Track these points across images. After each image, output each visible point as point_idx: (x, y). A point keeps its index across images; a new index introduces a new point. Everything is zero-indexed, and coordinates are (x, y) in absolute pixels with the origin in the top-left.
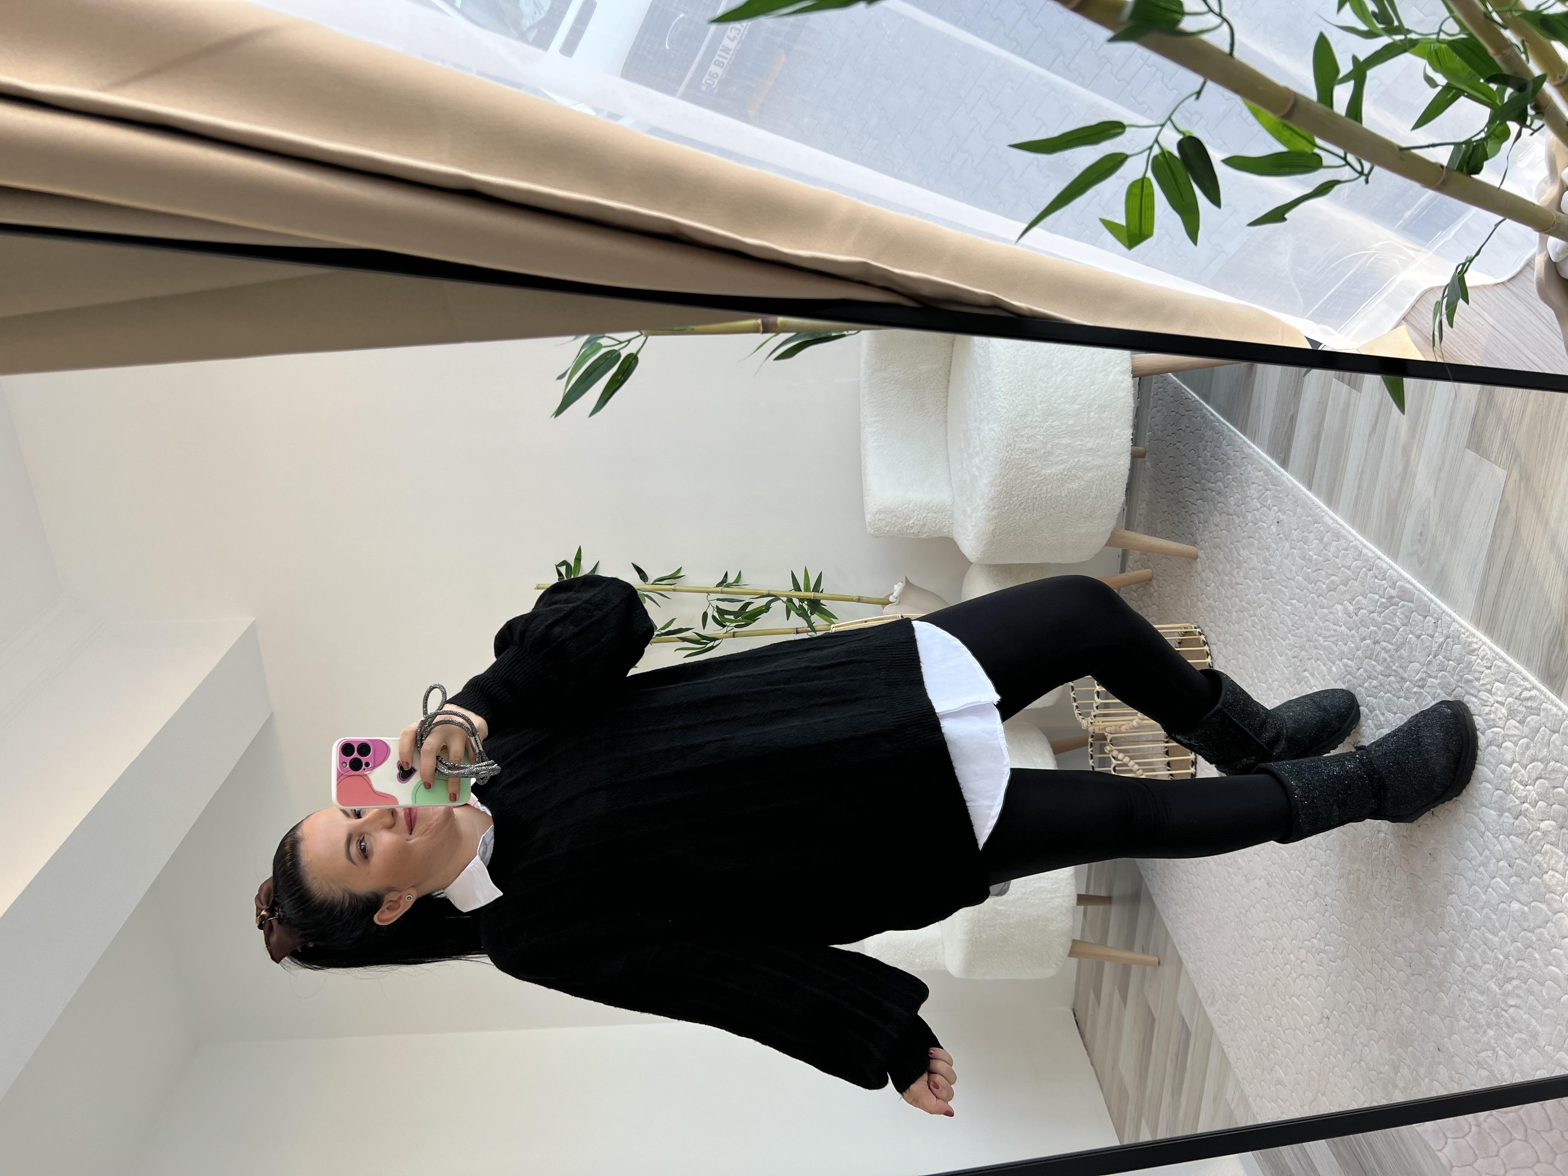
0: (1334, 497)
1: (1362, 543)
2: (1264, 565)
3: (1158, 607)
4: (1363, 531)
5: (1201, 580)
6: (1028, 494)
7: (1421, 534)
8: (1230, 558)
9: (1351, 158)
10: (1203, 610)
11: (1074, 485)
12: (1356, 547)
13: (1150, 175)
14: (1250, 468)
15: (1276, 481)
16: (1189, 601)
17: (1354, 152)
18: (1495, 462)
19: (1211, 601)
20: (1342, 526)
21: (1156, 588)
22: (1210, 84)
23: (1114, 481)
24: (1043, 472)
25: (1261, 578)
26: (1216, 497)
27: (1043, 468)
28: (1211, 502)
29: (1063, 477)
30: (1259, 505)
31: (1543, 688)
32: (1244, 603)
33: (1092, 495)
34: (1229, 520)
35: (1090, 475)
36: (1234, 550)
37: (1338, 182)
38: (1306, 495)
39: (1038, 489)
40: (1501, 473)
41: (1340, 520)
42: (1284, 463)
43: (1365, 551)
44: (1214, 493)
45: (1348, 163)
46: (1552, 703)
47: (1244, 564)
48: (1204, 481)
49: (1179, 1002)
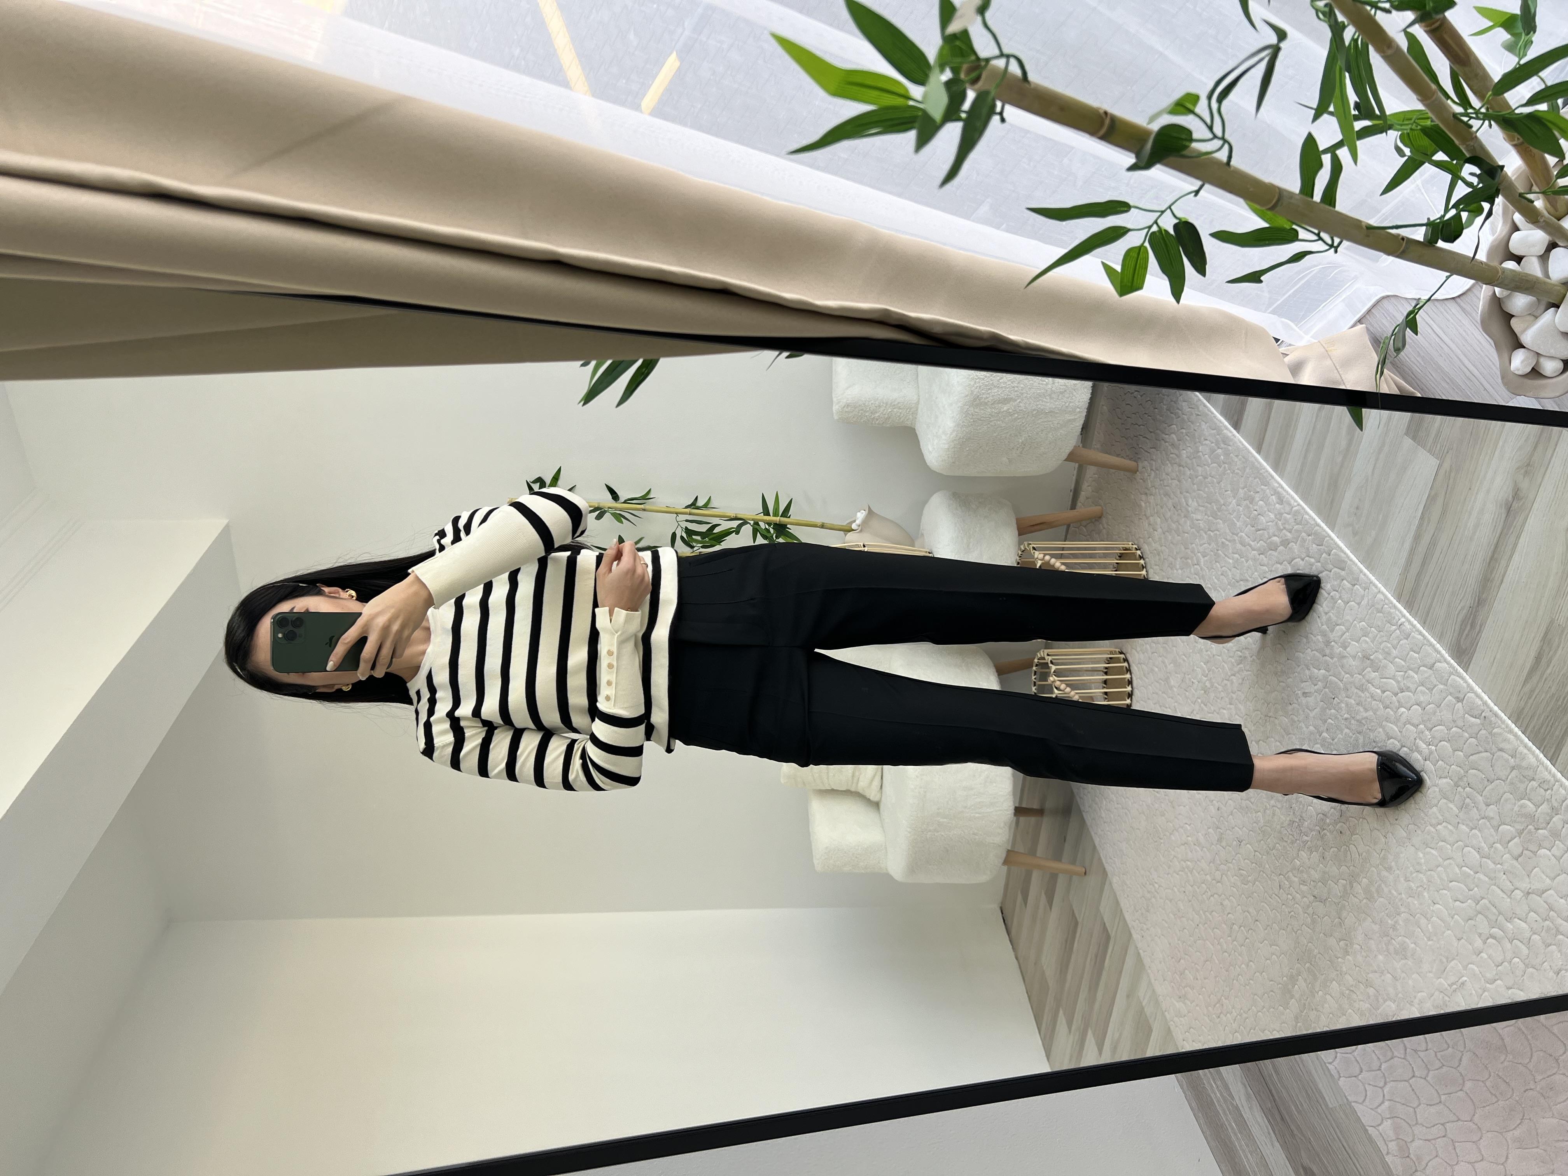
7: (1357, 507)
9: (1323, 235)
13: (1147, 246)
18: (1430, 451)
22: (1208, 187)
37: (1311, 253)
40: (1434, 462)
45: (1321, 239)
49: (1102, 909)
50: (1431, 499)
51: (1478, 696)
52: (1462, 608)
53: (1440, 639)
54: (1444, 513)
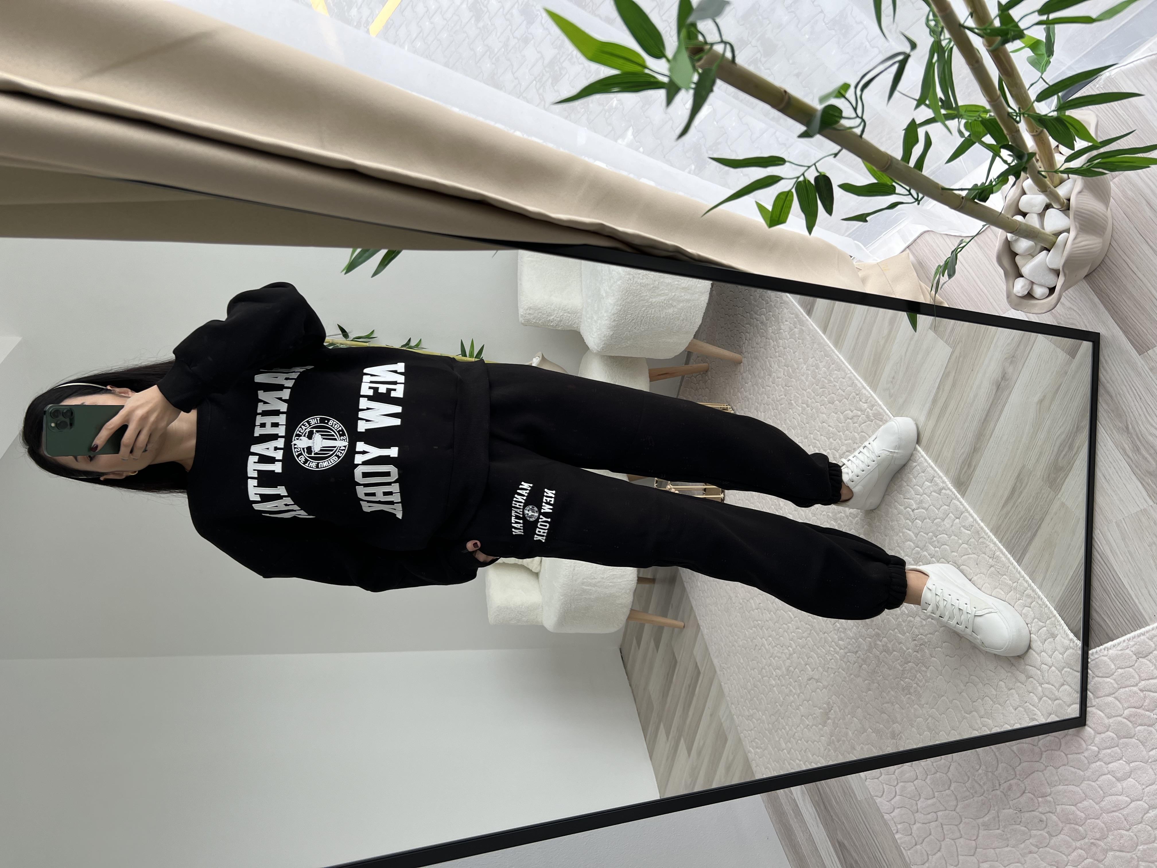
0: (840, 342)
1: (854, 376)
2: (787, 377)
3: (710, 390)
4: (856, 369)
5: (742, 379)
6: (639, 314)
7: (893, 378)
8: (764, 368)
9: (913, 192)
10: (741, 399)
11: (670, 311)
12: (850, 378)
13: (794, 190)
14: (785, 310)
15: (802, 322)
16: (732, 391)
17: (914, 189)
18: (946, 342)
19: (747, 394)
20: (843, 363)
21: (710, 377)
22: (844, 151)
23: (696, 310)
24: (651, 300)
25: (784, 385)
26: (760, 325)
27: (650, 297)
28: (755, 328)
29: (663, 305)
30: (788, 337)
31: (954, 490)
32: (770, 400)
33: (681, 318)
34: (767, 342)
35: (681, 305)
36: (768, 363)
37: (902, 203)
38: (821, 336)
39: (646, 311)
40: (948, 350)
41: (842, 358)
42: (809, 313)
43: (856, 381)
44: (758, 322)
45: (910, 194)
46: (958, 500)
47: (774, 374)
48: (752, 312)
49: (695, 653)
50: (946, 375)
51: (970, 515)
52: (963, 453)
53: (947, 473)
54: (954, 385)
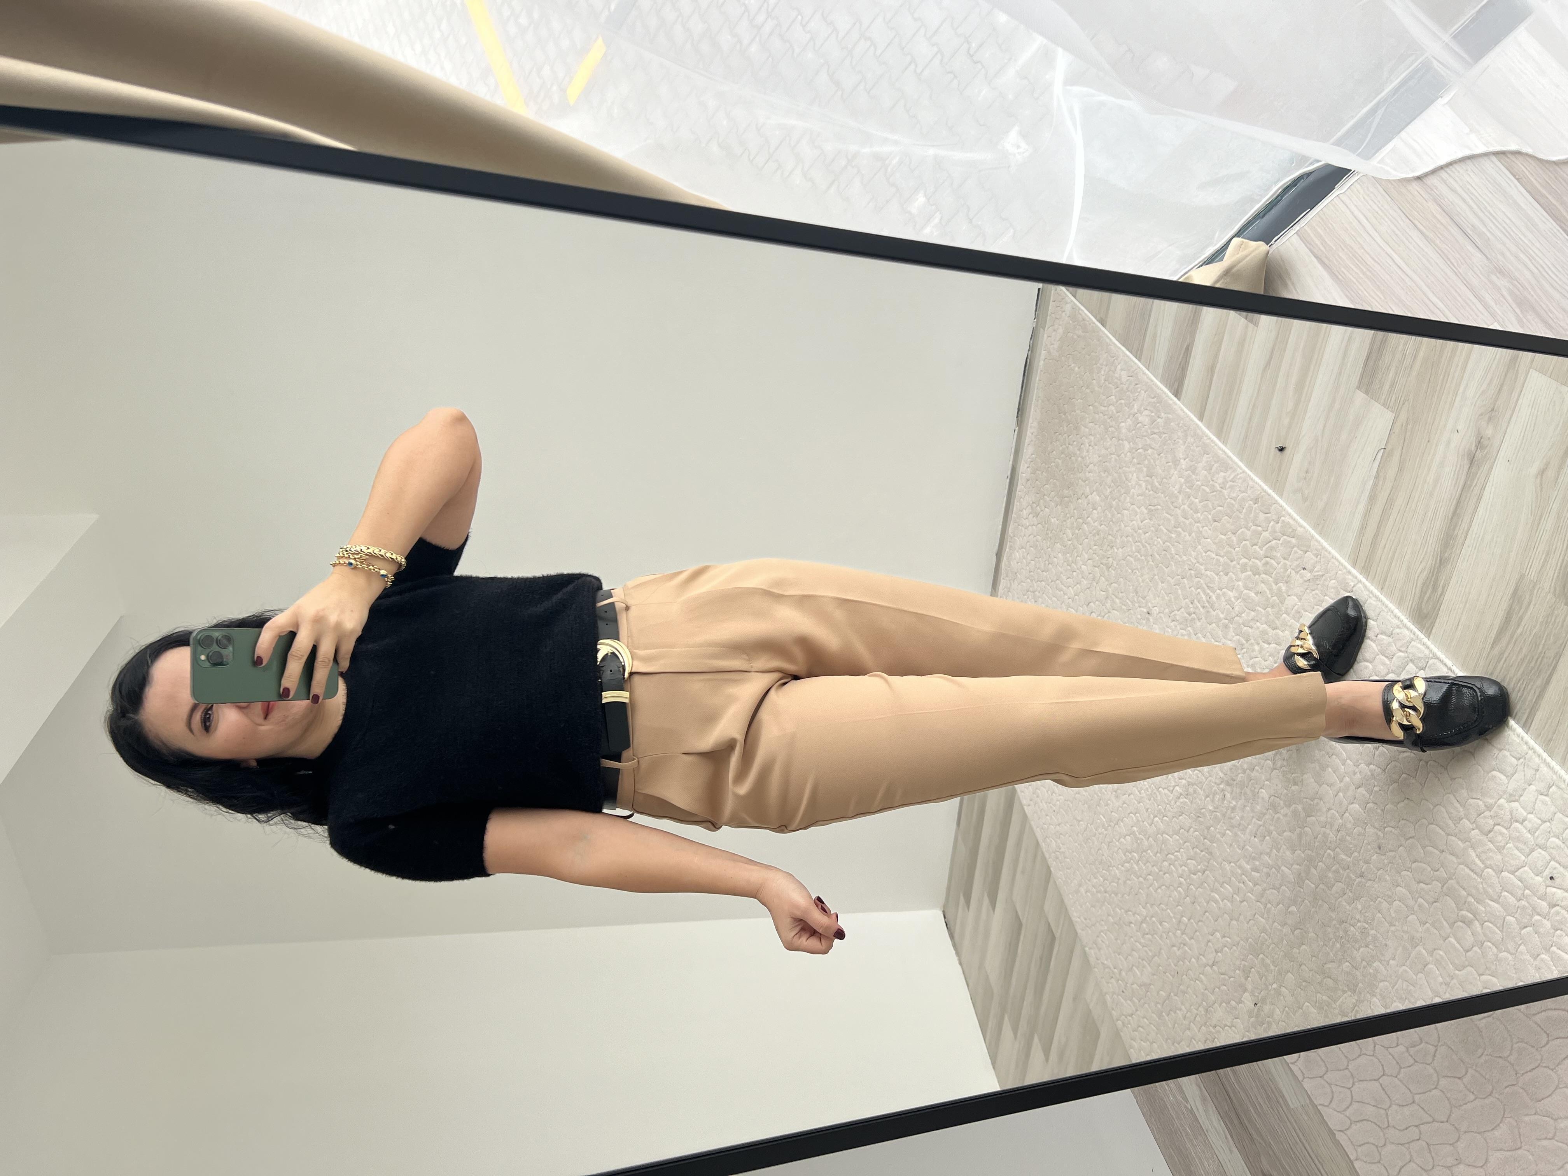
0: (1224, 429)
1: (1249, 476)
5: (1088, 503)
7: (1307, 472)
12: (1242, 480)
15: (1168, 409)
18: (1384, 405)
20: (1231, 458)
32: (1129, 529)
38: (1197, 425)
40: (1389, 416)
41: (1228, 452)
42: (1177, 394)
43: (1251, 484)
46: (1420, 641)
48: (1097, 404)
49: (1046, 909)
50: (1387, 455)
52: (1423, 569)
